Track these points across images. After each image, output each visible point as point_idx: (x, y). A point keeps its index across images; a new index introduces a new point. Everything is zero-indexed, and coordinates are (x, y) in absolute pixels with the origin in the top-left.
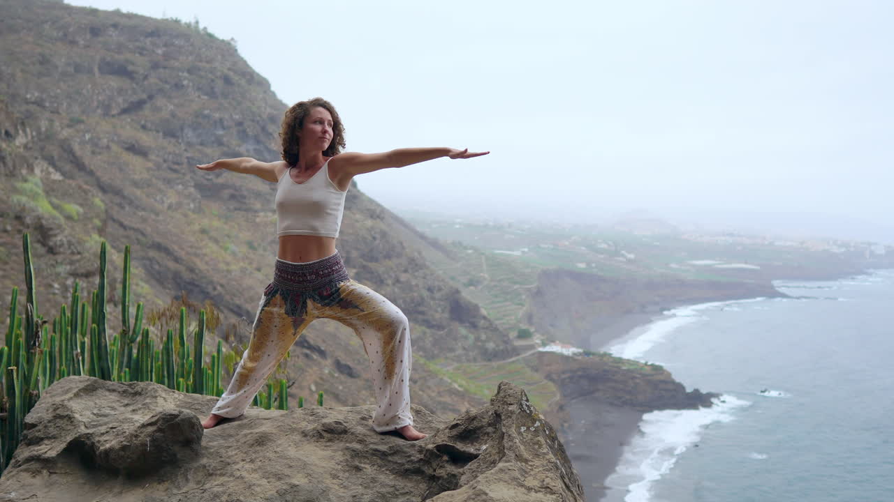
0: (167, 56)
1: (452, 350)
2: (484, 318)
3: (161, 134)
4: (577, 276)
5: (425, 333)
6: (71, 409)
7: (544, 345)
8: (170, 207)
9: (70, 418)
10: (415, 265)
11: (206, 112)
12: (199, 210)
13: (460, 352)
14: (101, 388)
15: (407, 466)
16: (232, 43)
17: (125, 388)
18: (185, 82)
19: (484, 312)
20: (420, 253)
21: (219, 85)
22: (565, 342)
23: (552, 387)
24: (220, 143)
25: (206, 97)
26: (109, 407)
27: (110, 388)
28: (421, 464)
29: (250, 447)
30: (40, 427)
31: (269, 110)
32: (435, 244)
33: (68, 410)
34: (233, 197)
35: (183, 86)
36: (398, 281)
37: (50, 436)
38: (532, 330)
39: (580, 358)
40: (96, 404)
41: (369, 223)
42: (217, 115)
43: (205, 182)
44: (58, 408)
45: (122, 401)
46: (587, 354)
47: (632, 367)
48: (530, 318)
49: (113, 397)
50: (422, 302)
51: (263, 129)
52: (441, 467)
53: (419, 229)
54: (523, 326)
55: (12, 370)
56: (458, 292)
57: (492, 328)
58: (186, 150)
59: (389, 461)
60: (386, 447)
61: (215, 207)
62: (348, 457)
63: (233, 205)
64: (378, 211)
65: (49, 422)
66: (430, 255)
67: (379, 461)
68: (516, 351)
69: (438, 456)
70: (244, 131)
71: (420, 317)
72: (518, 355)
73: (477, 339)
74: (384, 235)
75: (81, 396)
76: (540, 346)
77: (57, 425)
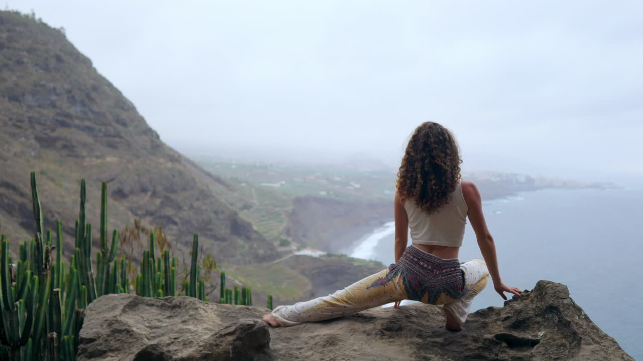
0: (10, 39)
1: (233, 256)
2: (256, 232)
3: (6, 99)
4: (320, 200)
5: (213, 245)
6: (127, 324)
7: (299, 250)
8: (15, 154)
9: (129, 332)
10: (204, 195)
11: (43, 82)
12: (38, 157)
13: (239, 257)
14: (141, 303)
15: (467, 354)
16: (62, 31)
17: (162, 302)
18: (25, 60)
19: (255, 228)
20: (207, 186)
21: (53, 63)
22: (314, 247)
23: (306, 280)
24: (53, 105)
25: (41, 71)
26: (155, 319)
27: (149, 302)
28: (481, 350)
29: (323, 347)
30: (100, 341)
31: (91, 81)
32: (218, 180)
33: (124, 325)
34: (65, 147)
35: (23, 63)
36: (192, 207)
37: (113, 348)
38: (290, 239)
39: (324, 258)
40: (142, 317)
41: (169, 165)
42: (51, 85)
43: (44, 136)
44: (113, 323)
45: (163, 314)
46: (329, 255)
47: (361, 264)
48: (288, 232)
49: (154, 310)
50: (210, 222)
51: (88, 96)
52: (503, 352)
53: (206, 169)
54: (284, 237)
55: (58, 292)
56: (236, 214)
57: (261, 239)
58: (27, 111)
59: (448, 350)
60: (442, 339)
61: (51, 154)
62: (415, 350)
63: (65, 152)
64: (176, 156)
65: (109, 336)
66: (215, 188)
67: (439, 351)
68: (279, 255)
69: (497, 344)
70: (73, 97)
71: (209, 233)
72: (281, 258)
73: (251, 248)
74: (181, 173)
75: (127, 311)
76: (296, 251)
77: (117, 339)
